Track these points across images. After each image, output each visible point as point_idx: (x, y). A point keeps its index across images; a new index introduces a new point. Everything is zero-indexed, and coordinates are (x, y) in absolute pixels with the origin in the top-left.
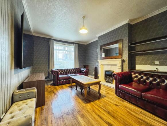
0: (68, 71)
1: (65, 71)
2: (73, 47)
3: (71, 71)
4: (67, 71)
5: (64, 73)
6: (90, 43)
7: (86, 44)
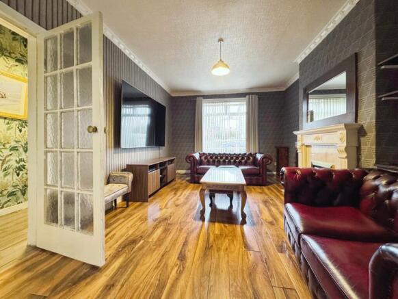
0: (224, 158)
1: (216, 158)
2: (245, 103)
3: (232, 158)
4: (221, 158)
5: (214, 161)
6: (293, 84)
7: (284, 89)
